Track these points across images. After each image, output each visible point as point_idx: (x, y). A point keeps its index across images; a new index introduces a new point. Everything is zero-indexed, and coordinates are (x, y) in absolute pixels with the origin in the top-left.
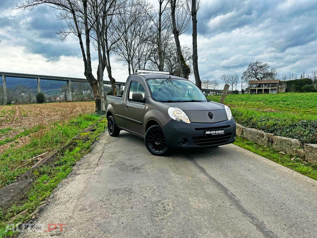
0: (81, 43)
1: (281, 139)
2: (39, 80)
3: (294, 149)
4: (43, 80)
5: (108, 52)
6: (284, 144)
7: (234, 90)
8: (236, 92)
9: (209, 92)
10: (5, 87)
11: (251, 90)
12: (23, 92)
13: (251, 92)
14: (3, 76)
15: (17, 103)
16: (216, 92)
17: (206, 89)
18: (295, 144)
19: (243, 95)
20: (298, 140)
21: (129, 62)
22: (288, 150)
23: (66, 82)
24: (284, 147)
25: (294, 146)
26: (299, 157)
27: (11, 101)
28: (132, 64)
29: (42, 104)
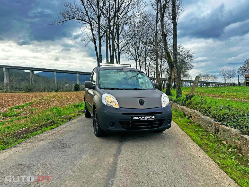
0: (96, 47)
1: (224, 128)
2: (78, 75)
3: (233, 140)
4: (81, 75)
5: (119, 53)
6: (226, 133)
7: (232, 82)
8: (234, 85)
9: (210, 84)
10: (55, 80)
11: (247, 82)
12: (66, 83)
13: (247, 84)
14: (55, 72)
15: (63, 91)
16: (216, 84)
17: (206, 82)
18: (235, 134)
19: (239, 87)
20: (239, 131)
21: (136, 61)
22: (229, 140)
24: (226, 136)
25: (234, 137)
26: (237, 148)
27: (58, 89)
28: (140, 62)
29: (78, 92)
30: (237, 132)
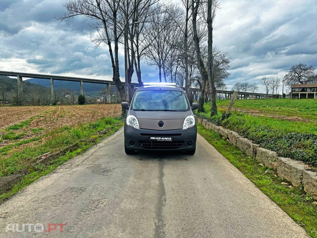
0: (110, 50)
1: (262, 150)
2: (82, 83)
3: (270, 162)
4: (86, 83)
5: (139, 57)
6: (263, 156)
9: (249, 95)
10: (52, 89)
11: (292, 94)
12: (67, 94)
13: (293, 96)
14: (52, 79)
15: (62, 104)
16: (256, 96)
17: (244, 93)
18: (272, 156)
21: (160, 67)
22: (266, 162)
23: (106, 85)
24: (263, 159)
25: (270, 159)
26: (272, 169)
27: (56, 102)
28: (164, 68)
29: (83, 105)
30: (273, 154)
